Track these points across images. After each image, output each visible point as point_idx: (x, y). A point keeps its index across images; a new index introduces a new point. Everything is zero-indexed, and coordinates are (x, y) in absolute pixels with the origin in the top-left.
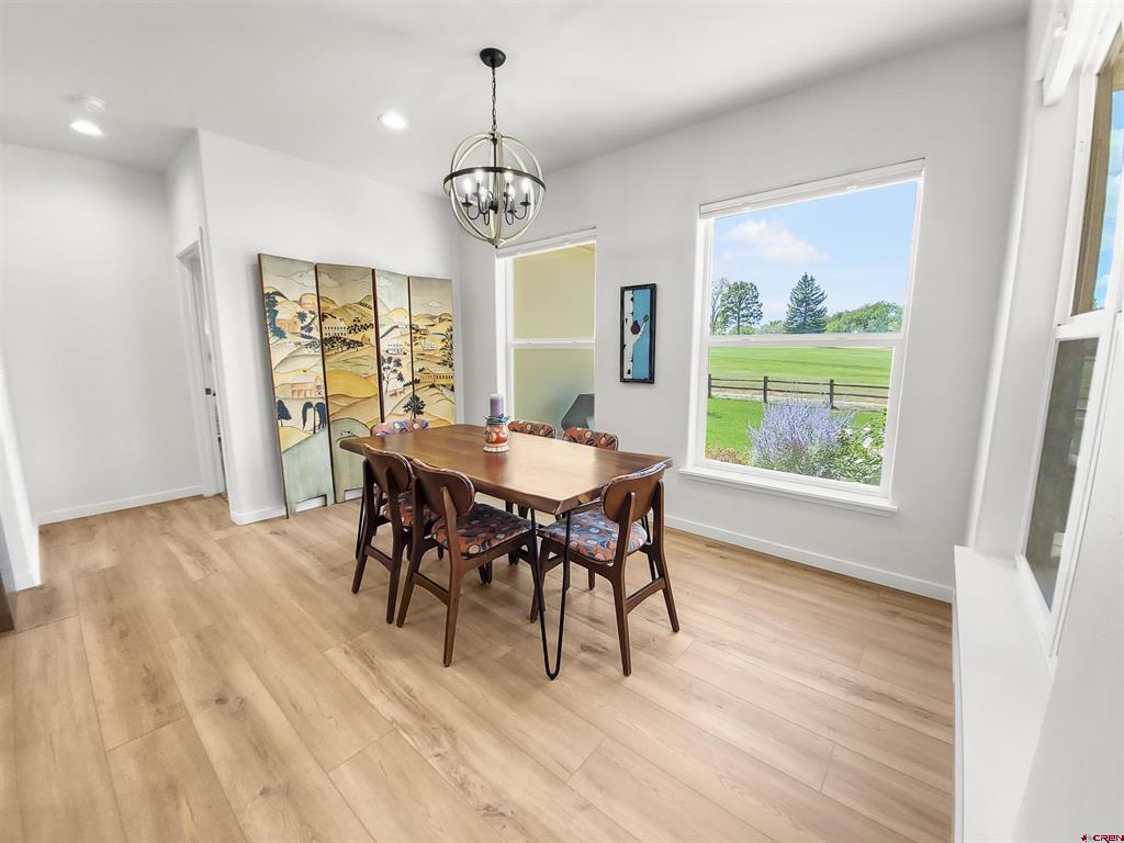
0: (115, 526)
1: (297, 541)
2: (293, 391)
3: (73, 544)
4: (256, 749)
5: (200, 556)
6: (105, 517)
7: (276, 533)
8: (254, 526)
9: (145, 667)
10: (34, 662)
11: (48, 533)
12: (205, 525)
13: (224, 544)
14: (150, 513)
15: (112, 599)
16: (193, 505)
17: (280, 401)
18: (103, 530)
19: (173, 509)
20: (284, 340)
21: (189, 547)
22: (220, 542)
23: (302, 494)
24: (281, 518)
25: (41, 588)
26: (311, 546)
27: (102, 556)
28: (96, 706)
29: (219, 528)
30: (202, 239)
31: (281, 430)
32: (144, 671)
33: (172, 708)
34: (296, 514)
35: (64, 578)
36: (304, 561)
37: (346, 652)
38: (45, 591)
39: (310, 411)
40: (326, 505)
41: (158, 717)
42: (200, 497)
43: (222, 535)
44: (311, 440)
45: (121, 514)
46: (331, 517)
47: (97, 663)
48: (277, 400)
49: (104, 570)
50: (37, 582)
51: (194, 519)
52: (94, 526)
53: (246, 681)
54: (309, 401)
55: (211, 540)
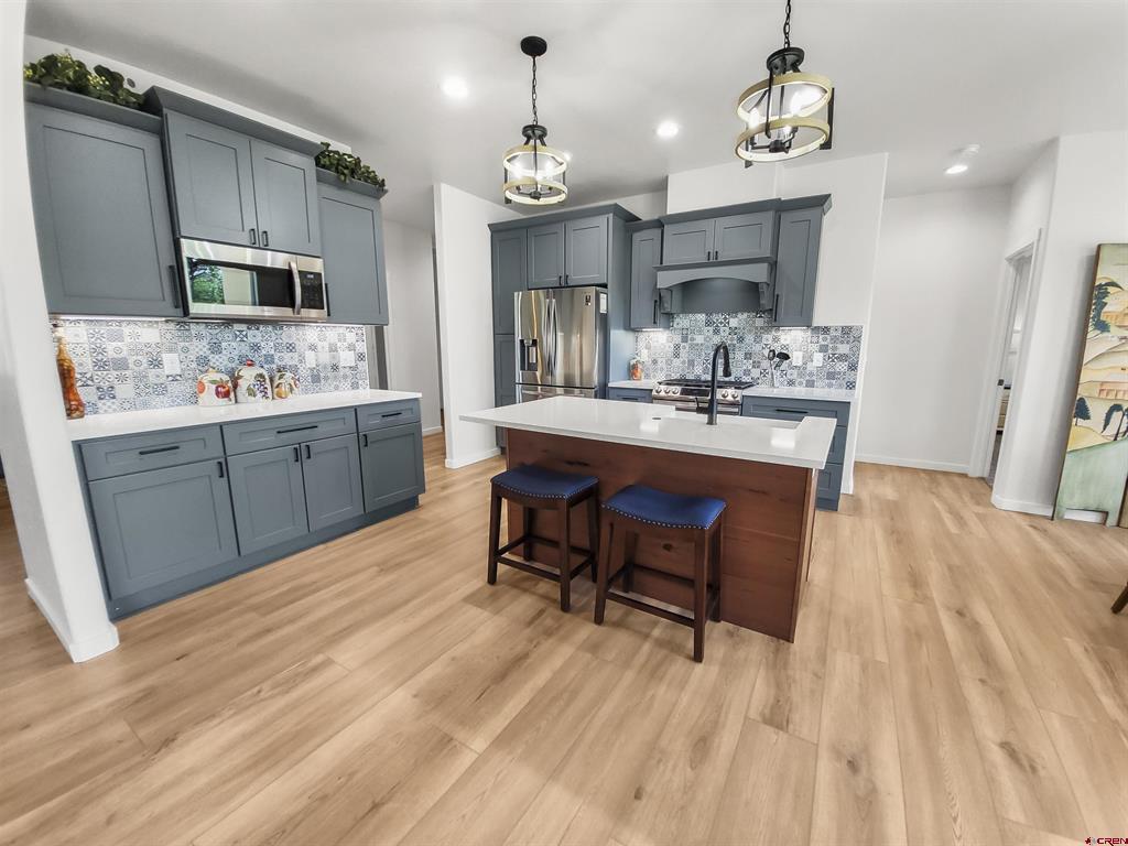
0: (898, 475)
1: (1057, 542)
2: (1101, 390)
4: (981, 655)
5: (959, 519)
7: (1035, 528)
8: (1015, 515)
9: (911, 566)
12: (967, 499)
13: (982, 518)
14: (923, 475)
15: (893, 519)
16: (956, 479)
17: (1082, 400)
18: (889, 477)
19: (941, 479)
20: (1105, 334)
21: (950, 508)
22: (977, 515)
23: (1077, 501)
24: (1045, 517)
25: (852, 496)
26: (1073, 553)
27: (888, 491)
28: (879, 570)
29: (978, 504)
30: (1039, 240)
31: (1073, 429)
32: (909, 568)
33: (925, 597)
34: (1062, 519)
35: (865, 496)
36: (1060, 561)
37: (1086, 650)
38: (857, 498)
39: (1117, 416)
40: (1104, 524)
41: (915, 597)
42: (964, 476)
43: (980, 510)
44: (1108, 447)
46: (1106, 536)
48: (1078, 398)
49: (889, 500)
50: (851, 492)
51: (956, 489)
53: (981, 612)
54: (1118, 403)
55: (970, 511)
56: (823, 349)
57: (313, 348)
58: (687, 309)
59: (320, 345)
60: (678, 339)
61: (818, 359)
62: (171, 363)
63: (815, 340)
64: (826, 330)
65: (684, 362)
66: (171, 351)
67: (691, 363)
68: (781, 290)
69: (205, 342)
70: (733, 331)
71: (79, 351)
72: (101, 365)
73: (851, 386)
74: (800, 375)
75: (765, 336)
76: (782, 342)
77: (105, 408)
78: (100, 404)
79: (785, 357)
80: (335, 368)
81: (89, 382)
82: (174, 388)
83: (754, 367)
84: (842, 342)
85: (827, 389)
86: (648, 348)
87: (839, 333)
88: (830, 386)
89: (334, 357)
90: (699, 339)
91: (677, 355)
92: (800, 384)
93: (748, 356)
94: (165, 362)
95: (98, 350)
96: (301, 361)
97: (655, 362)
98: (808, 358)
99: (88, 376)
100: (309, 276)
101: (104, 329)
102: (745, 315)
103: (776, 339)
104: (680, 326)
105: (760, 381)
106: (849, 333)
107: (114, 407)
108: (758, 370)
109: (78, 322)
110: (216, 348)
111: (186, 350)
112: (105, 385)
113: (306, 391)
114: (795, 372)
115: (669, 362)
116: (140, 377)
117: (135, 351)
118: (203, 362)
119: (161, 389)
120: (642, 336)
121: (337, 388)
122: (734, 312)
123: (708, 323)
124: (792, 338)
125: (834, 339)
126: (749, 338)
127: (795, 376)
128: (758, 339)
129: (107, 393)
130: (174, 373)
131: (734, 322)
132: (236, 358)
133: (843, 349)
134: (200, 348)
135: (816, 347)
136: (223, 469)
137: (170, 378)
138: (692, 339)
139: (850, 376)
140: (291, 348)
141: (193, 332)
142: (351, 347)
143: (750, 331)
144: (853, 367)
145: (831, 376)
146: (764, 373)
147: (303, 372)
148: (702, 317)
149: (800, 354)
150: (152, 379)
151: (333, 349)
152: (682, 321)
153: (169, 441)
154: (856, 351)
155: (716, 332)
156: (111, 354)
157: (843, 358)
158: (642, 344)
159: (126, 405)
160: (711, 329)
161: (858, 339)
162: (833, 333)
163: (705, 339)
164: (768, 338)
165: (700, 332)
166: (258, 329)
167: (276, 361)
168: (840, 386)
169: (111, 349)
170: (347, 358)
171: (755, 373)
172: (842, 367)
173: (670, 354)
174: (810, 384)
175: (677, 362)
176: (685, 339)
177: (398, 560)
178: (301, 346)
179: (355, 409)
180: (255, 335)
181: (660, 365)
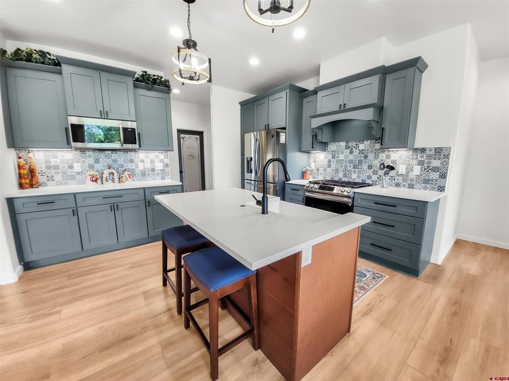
0: (490, 254)
3: (465, 254)
6: (488, 248)
9: (451, 340)
10: (414, 296)
11: (458, 243)
15: (463, 291)
18: (483, 254)
25: (439, 266)
27: (473, 266)
28: (419, 338)
32: (449, 342)
33: (445, 376)
35: (450, 268)
38: (440, 268)
41: (436, 373)
45: (496, 249)
47: (434, 318)
49: (469, 275)
50: (439, 263)
52: (480, 250)
56: (421, 163)
57: (142, 161)
58: (335, 139)
59: (146, 160)
60: (330, 157)
61: (417, 170)
62: (77, 167)
63: (415, 157)
64: (423, 150)
65: (333, 170)
66: (77, 162)
67: (337, 171)
68: (386, 125)
69: (92, 159)
70: (361, 152)
71: (40, 162)
72: (48, 168)
73: (441, 189)
74: (405, 180)
75: (381, 155)
76: (392, 158)
77: (50, 184)
78: (48, 183)
79: (392, 168)
80: (153, 170)
81: (44, 174)
82: (78, 177)
83: (373, 174)
84: (435, 159)
85: (423, 191)
86: (315, 162)
87: (432, 153)
88: (425, 188)
89: (153, 165)
90: (342, 157)
91: (329, 166)
92: (404, 186)
93: (370, 167)
94: (75, 167)
95: (47, 162)
96: (136, 167)
97: (318, 170)
98: (410, 169)
99: (43, 172)
100: (129, 130)
101: (50, 154)
102: (369, 142)
103: (388, 157)
104: (331, 150)
105: (377, 183)
106: (441, 153)
107: (53, 184)
108: (376, 176)
109: (40, 151)
110: (97, 161)
111: (84, 162)
112: (50, 176)
113: (139, 180)
114: (401, 178)
115: (325, 170)
116: (64, 173)
117: (62, 162)
118: (91, 167)
119: (73, 178)
120: (312, 156)
121: (154, 179)
122: (362, 141)
123: (347, 147)
124: (399, 156)
125: (429, 156)
126: (371, 156)
127: (400, 181)
128: (376, 157)
129: (51, 178)
130: (78, 171)
131: (362, 147)
132: (106, 165)
133: (436, 163)
134: (91, 161)
135: (415, 162)
136: (75, 213)
137: (77, 173)
138: (338, 157)
139: (440, 182)
140: (132, 161)
141: (87, 155)
142: (162, 161)
143: (371, 152)
144: (443, 176)
145: (426, 181)
146: (379, 178)
147: (137, 171)
148: (343, 144)
149: (404, 166)
150: (69, 174)
151: (152, 162)
152: (332, 147)
153: (50, 199)
154: (446, 165)
155: (351, 152)
156: (53, 163)
157: (435, 169)
158: (312, 160)
159: (58, 184)
160: (348, 151)
161: (447, 157)
162: (428, 152)
163: (345, 157)
164: (383, 156)
165: (342, 153)
166: (116, 153)
167: (125, 167)
168: (433, 189)
169: (53, 161)
170: (159, 166)
171: (374, 178)
172: (435, 176)
173: (326, 166)
174: (411, 186)
175: (329, 170)
176: (334, 157)
177: (141, 263)
178: (136, 160)
179: (144, 189)
180: (115, 156)
181: (320, 171)
